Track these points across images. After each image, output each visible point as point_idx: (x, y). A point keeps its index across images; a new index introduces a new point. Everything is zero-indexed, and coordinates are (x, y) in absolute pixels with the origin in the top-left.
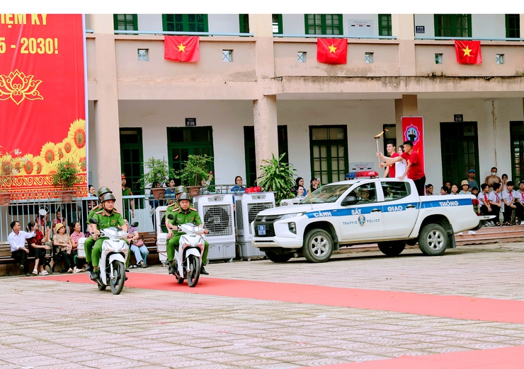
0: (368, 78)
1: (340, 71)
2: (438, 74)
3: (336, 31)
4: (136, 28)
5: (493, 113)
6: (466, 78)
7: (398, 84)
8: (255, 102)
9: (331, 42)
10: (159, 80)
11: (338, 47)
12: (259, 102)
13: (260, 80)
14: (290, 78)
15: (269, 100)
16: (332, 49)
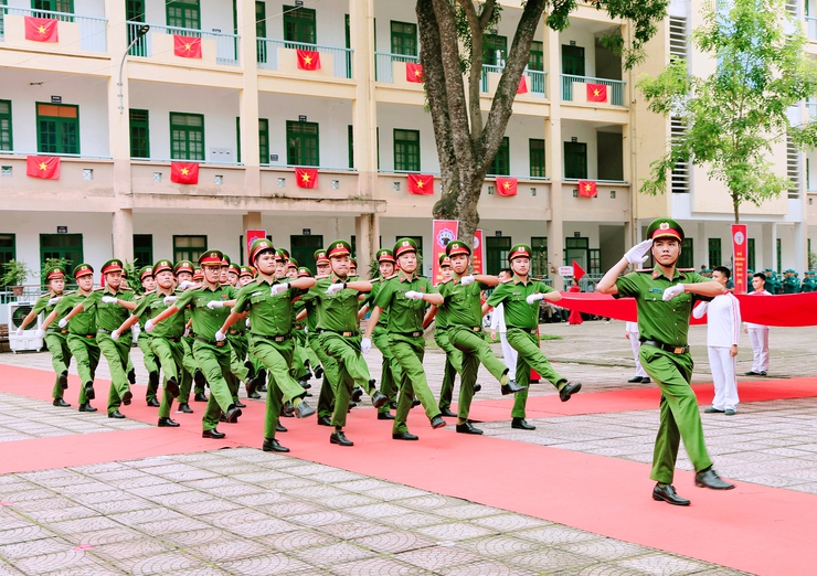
0: (215, 197)
1: (192, 189)
2: (281, 195)
3: (199, 156)
4: (11, 149)
5: (337, 228)
6: (299, 199)
7: (239, 202)
8: (114, 213)
9: (183, 165)
10: (21, 194)
11: (190, 170)
12: (116, 214)
13: (117, 195)
14: (140, 195)
15: (126, 213)
16: (185, 171)
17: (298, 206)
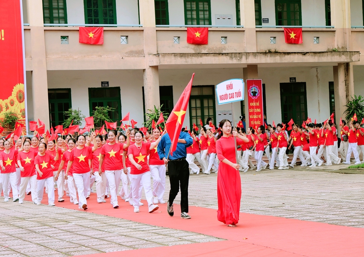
0: (222, 54)
1: (204, 49)
2: (273, 50)
3: (207, 22)
4: (66, 22)
5: (317, 76)
6: (289, 53)
7: (241, 58)
8: (144, 70)
9: (196, 30)
10: (76, 57)
11: (201, 33)
12: (146, 71)
13: (146, 56)
14: (165, 55)
15: (153, 69)
16: (198, 34)
17: (288, 59)
